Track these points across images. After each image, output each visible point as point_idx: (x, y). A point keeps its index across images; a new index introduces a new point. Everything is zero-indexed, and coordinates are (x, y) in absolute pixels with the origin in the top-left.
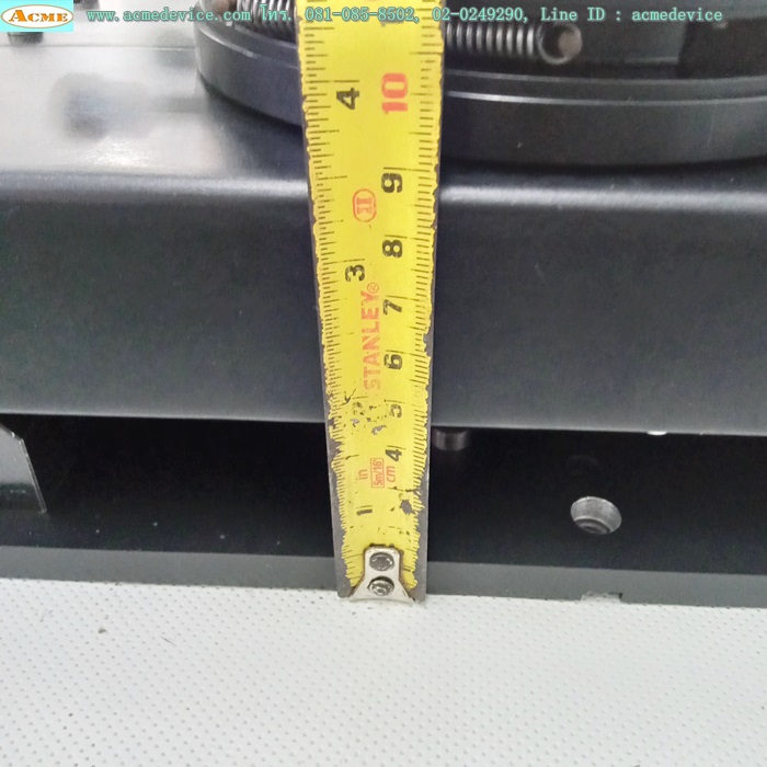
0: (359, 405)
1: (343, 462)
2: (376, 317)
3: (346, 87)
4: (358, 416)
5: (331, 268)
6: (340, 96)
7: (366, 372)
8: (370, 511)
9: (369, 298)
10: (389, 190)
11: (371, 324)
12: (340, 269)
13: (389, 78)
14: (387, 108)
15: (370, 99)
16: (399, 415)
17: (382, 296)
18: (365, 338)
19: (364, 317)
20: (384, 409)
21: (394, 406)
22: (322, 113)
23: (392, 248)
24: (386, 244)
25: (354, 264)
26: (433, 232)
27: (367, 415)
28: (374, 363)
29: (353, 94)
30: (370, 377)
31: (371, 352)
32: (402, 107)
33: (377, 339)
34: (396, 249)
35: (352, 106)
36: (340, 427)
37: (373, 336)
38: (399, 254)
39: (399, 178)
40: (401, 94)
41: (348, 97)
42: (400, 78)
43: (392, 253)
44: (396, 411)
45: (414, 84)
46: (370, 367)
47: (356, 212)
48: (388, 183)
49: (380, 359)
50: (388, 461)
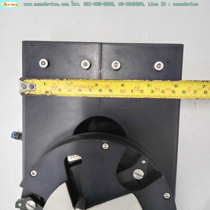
0: (71, 84)
1: (58, 81)
2: (88, 88)
3: (124, 85)
4: (68, 84)
5: (97, 82)
6: (123, 84)
7: (77, 86)
8: (45, 85)
9: (92, 87)
10: (109, 90)
11: (87, 87)
12: (97, 83)
13: (125, 91)
14: (121, 90)
15: (122, 88)
16: (69, 91)
17: (92, 89)
18: (84, 86)
19: (88, 86)
20: (70, 88)
21: (70, 90)
22: (121, 82)
23: (100, 90)
24: (101, 90)
25: (98, 85)
26: (104, 97)
27: (68, 85)
28: (79, 87)
29: (123, 86)
30: (76, 86)
31: (81, 87)
32: (121, 93)
33: (84, 88)
34: (100, 91)
35: (121, 86)
36: (66, 81)
37: (85, 87)
38: (99, 92)
39: (111, 92)
40: (123, 92)
41: (122, 85)
42: (125, 92)
43: (99, 90)
44: (70, 91)
45: (124, 94)
46: (78, 87)
47: (106, 85)
48: (110, 90)
49: (80, 88)
50: (58, 89)
